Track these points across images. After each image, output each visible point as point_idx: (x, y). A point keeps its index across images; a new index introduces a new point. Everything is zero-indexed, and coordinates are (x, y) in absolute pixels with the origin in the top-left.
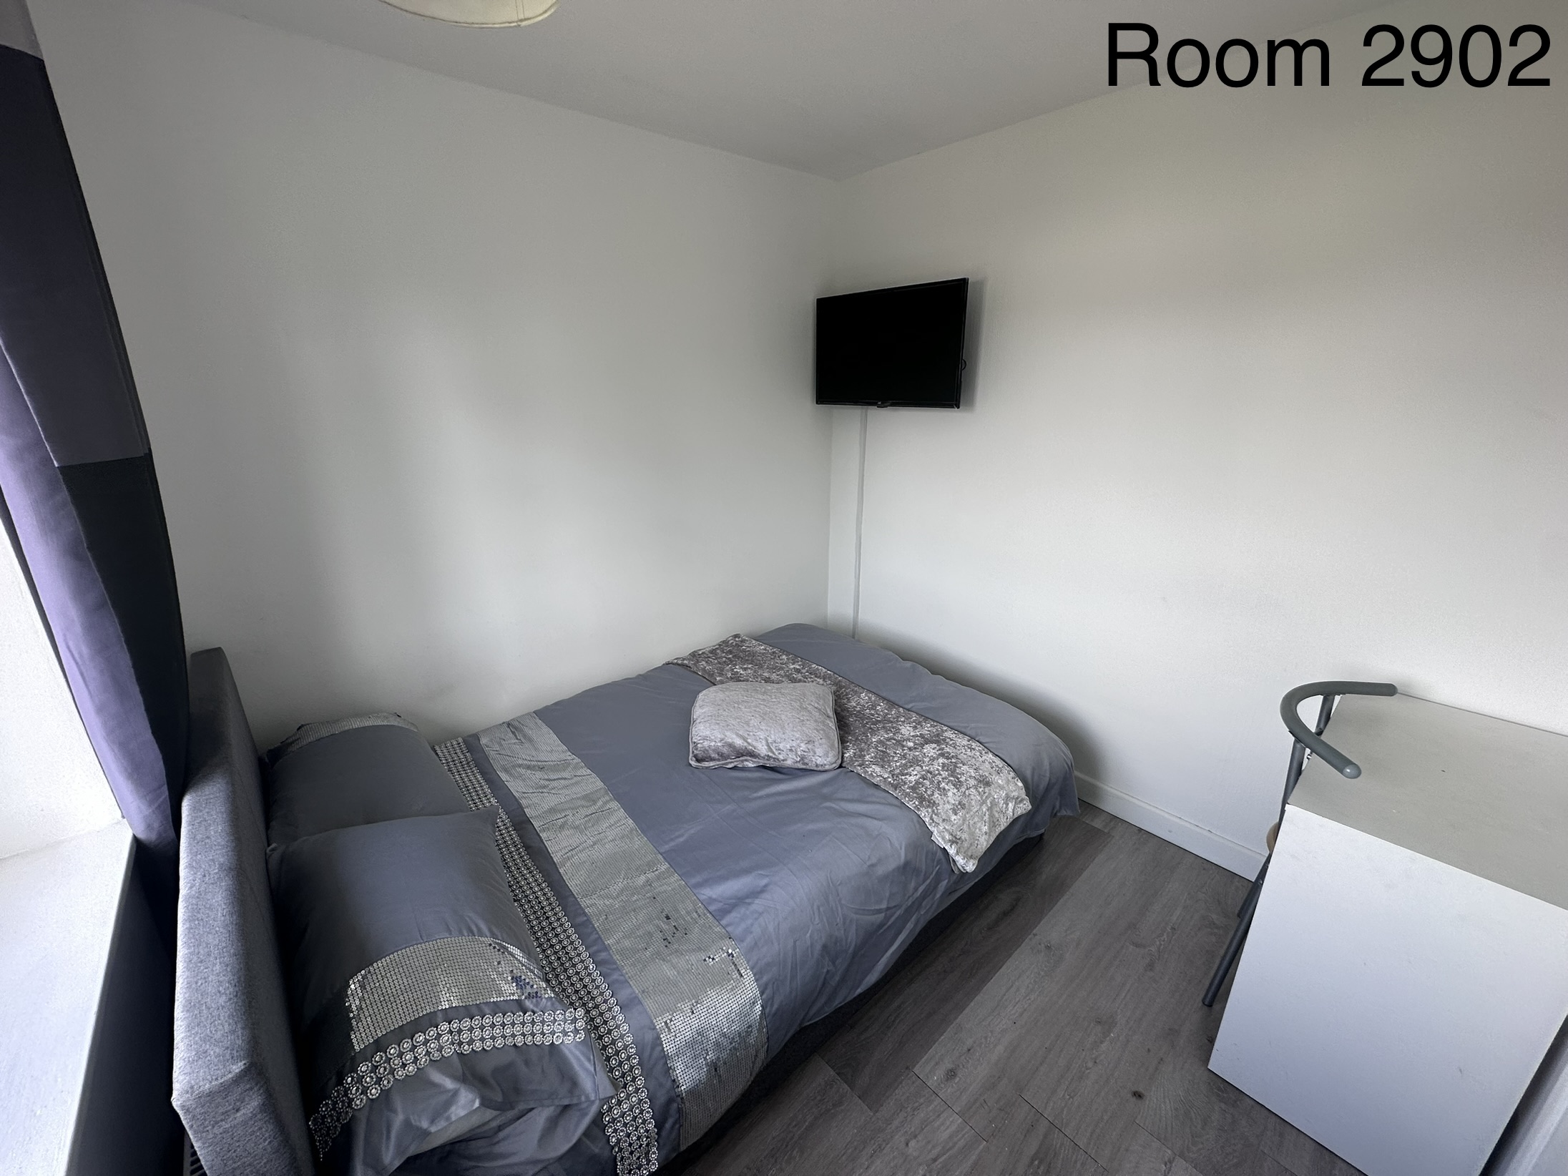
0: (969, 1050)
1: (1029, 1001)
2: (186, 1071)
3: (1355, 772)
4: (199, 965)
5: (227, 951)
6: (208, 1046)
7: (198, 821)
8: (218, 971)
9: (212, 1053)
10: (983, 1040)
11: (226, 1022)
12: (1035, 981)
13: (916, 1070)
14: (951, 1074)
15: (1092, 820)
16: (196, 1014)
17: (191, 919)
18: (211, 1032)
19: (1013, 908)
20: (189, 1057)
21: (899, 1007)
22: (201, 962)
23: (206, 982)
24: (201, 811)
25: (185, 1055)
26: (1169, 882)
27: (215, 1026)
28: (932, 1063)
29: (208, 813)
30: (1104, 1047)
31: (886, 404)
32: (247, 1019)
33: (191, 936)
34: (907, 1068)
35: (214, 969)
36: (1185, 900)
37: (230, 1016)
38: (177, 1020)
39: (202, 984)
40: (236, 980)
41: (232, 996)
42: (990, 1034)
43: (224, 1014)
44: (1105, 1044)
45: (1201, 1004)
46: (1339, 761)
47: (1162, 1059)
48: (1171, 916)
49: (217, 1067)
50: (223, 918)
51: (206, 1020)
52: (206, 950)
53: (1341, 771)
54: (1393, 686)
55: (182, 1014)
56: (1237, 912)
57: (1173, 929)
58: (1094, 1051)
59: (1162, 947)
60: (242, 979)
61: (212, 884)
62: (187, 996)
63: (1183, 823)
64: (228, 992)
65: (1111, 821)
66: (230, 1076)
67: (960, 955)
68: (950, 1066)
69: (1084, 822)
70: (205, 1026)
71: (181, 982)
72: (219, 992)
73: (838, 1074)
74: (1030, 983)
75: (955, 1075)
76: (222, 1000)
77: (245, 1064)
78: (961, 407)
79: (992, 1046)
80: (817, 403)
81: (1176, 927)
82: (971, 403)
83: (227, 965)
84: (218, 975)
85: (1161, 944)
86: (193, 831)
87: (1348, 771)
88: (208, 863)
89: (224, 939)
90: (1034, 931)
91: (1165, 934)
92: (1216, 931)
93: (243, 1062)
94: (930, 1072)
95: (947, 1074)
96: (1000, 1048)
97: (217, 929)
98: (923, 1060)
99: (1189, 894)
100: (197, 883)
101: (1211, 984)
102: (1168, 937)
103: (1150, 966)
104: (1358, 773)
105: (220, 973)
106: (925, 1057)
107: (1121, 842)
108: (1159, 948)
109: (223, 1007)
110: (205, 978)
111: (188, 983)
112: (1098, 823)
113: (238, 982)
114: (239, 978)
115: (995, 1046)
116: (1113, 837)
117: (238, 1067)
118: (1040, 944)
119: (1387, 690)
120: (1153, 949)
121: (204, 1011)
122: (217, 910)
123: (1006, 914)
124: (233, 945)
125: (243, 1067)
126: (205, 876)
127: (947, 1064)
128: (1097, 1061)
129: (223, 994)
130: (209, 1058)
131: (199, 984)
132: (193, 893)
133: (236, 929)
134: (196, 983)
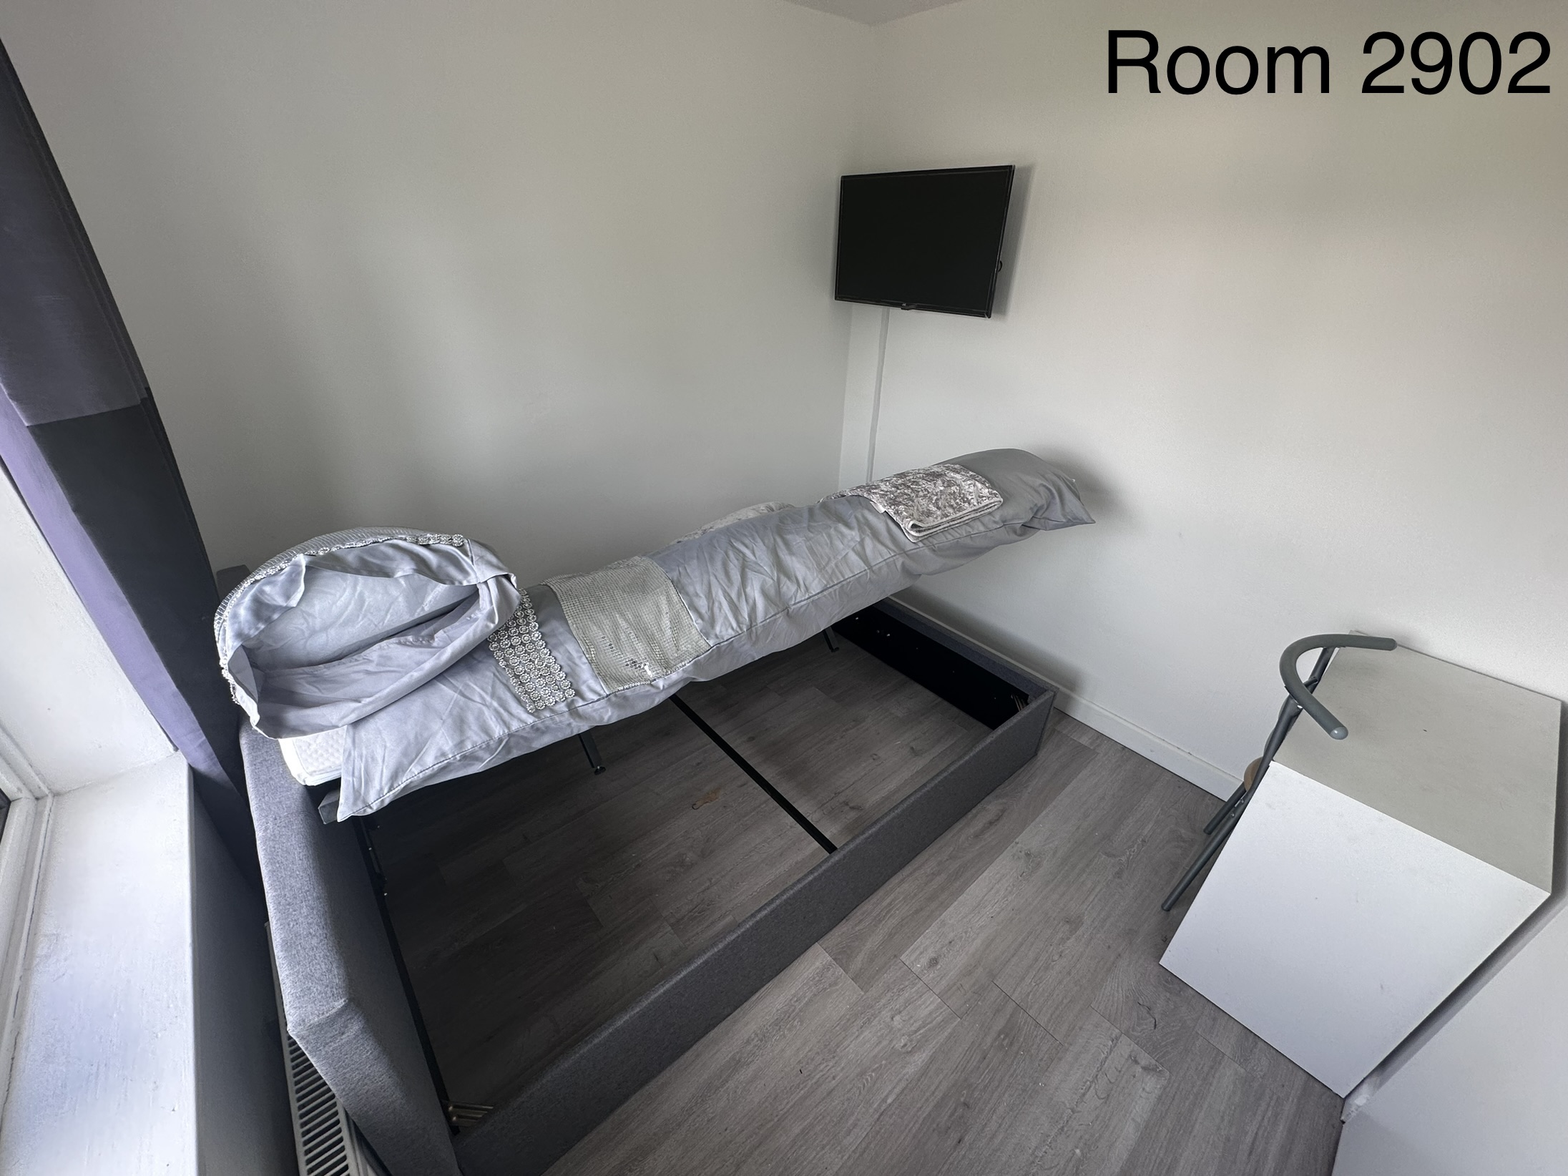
0: (950, 942)
1: (1007, 902)
2: (295, 1006)
3: (1342, 733)
4: (288, 907)
5: (310, 895)
6: (310, 984)
7: (259, 761)
8: (305, 914)
9: (315, 990)
10: (964, 934)
11: (322, 962)
12: (1013, 885)
13: (903, 958)
14: (934, 962)
15: (1080, 737)
16: (294, 955)
17: (272, 861)
18: (311, 971)
19: (999, 818)
20: (296, 993)
21: (890, 904)
22: (289, 904)
23: (297, 924)
24: (260, 750)
25: (292, 991)
26: (1145, 798)
27: (313, 964)
28: (918, 952)
29: (267, 752)
30: (1069, 943)
31: (910, 307)
32: (339, 959)
33: (275, 879)
34: (895, 956)
35: (302, 912)
36: (1158, 816)
37: (325, 956)
38: (278, 958)
39: (294, 925)
40: (323, 923)
41: (322, 938)
42: (970, 930)
43: (320, 954)
44: (1071, 941)
45: (1160, 909)
46: (1329, 722)
47: (1119, 955)
48: (1142, 830)
49: (321, 1003)
50: (300, 862)
51: (305, 959)
52: (292, 893)
53: (1329, 731)
54: (1393, 640)
55: (282, 953)
56: (1204, 828)
57: (1143, 841)
58: (1061, 946)
59: (1131, 857)
60: (329, 922)
61: (285, 827)
62: (283, 936)
63: (1166, 745)
64: (318, 934)
65: (1097, 739)
66: (334, 1011)
67: (947, 860)
68: (933, 955)
69: (1072, 739)
70: (304, 965)
71: (274, 922)
72: (310, 934)
73: (834, 959)
74: (1009, 886)
75: (937, 963)
76: (314, 941)
77: (345, 1001)
78: (992, 315)
79: (970, 940)
80: (836, 299)
81: (1146, 840)
82: (1003, 311)
83: (313, 909)
84: (306, 917)
85: (1131, 855)
86: (257, 771)
87: (1336, 732)
88: (277, 805)
89: (305, 883)
90: (1017, 840)
91: (1136, 846)
92: (1182, 844)
93: (343, 999)
94: (915, 960)
95: (930, 962)
96: (978, 942)
97: (298, 873)
98: (910, 950)
99: (1162, 810)
100: (270, 825)
101: (1172, 893)
102: (1137, 848)
103: (1119, 874)
104: (1345, 734)
105: (308, 915)
106: (912, 947)
107: (1104, 758)
108: (1128, 858)
109: (317, 948)
110: (295, 920)
111: (281, 925)
112: (1085, 740)
113: (326, 924)
114: (326, 919)
115: (974, 940)
116: (1098, 754)
117: (340, 1004)
118: (1020, 852)
119: (1387, 644)
120: (1124, 859)
121: (301, 952)
122: (294, 854)
123: (991, 823)
124: (314, 889)
125: (343, 1003)
126: (276, 819)
127: (931, 953)
128: (1063, 955)
129: (314, 936)
130: (313, 995)
131: (291, 926)
132: (269, 835)
133: (314, 873)
134: (289, 925)
